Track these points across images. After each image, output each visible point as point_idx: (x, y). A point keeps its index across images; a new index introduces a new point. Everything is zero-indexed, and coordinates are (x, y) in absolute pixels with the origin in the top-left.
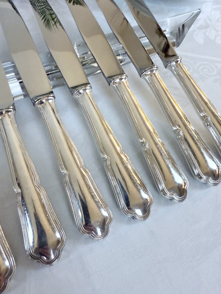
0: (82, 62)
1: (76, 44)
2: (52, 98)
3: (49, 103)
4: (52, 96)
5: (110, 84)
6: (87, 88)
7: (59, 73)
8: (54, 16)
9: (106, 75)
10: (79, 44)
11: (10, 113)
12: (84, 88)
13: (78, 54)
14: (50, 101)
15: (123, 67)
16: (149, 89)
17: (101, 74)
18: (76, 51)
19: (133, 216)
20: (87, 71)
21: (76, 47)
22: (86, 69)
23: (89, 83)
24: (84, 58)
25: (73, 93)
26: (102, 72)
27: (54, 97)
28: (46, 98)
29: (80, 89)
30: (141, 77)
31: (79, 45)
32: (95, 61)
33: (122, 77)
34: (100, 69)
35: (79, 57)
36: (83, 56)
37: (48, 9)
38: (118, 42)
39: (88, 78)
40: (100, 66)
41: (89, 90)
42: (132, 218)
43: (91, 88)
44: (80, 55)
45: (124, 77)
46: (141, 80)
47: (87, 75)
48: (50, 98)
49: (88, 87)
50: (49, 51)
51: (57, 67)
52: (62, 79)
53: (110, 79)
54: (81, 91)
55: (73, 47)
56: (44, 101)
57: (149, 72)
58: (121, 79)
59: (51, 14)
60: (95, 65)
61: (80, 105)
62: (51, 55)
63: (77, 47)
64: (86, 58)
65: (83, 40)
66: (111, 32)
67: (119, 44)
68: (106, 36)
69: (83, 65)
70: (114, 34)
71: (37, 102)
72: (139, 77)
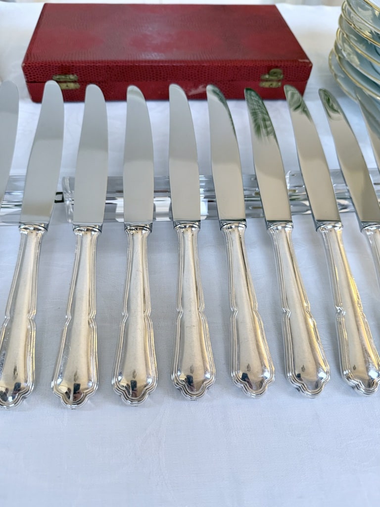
0: (290, 196)
1: (290, 173)
2: (244, 226)
3: (238, 230)
4: (244, 223)
5: (318, 229)
6: (287, 226)
7: (260, 202)
8: (268, 123)
9: (316, 218)
10: (293, 173)
11: (193, 229)
12: (284, 225)
13: (288, 185)
14: (240, 228)
15: (341, 215)
16: (369, 251)
17: (311, 216)
18: (287, 181)
19: (300, 387)
20: (293, 208)
21: (288, 176)
22: (294, 205)
23: (291, 221)
24: (295, 191)
25: (269, 228)
26: (312, 214)
27: (246, 226)
28: (237, 224)
29: (279, 225)
30: (361, 231)
31: (293, 175)
32: (307, 199)
33: (336, 225)
34: (311, 210)
35: (288, 188)
36: (294, 188)
37: (262, 112)
38: (343, 182)
39: (292, 216)
40: (312, 206)
41: (290, 229)
42: (297, 389)
43: (293, 227)
44: (290, 187)
45: (339, 225)
46: (362, 235)
47: (292, 213)
48: (240, 225)
49: (289, 225)
50: (254, 174)
51: (258, 194)
52: (261, 210)
53: (319, 223)
54: (280, 227)
55: (285, 176)
56: (233, 227)
57: (375, 228)
58: (334, 227)
59: (264, 120)
60: (307, 203)
61: (274, 245)
62: (256, 179)
63: (290, 175)
64: (297, 191)
65: (299, 170)
66: (339, 168)
67: (344, 185)
68: (330, 171)
69: (291, 200)
70: (341, 171)
71: (225, 226)
72: (359, 231)
